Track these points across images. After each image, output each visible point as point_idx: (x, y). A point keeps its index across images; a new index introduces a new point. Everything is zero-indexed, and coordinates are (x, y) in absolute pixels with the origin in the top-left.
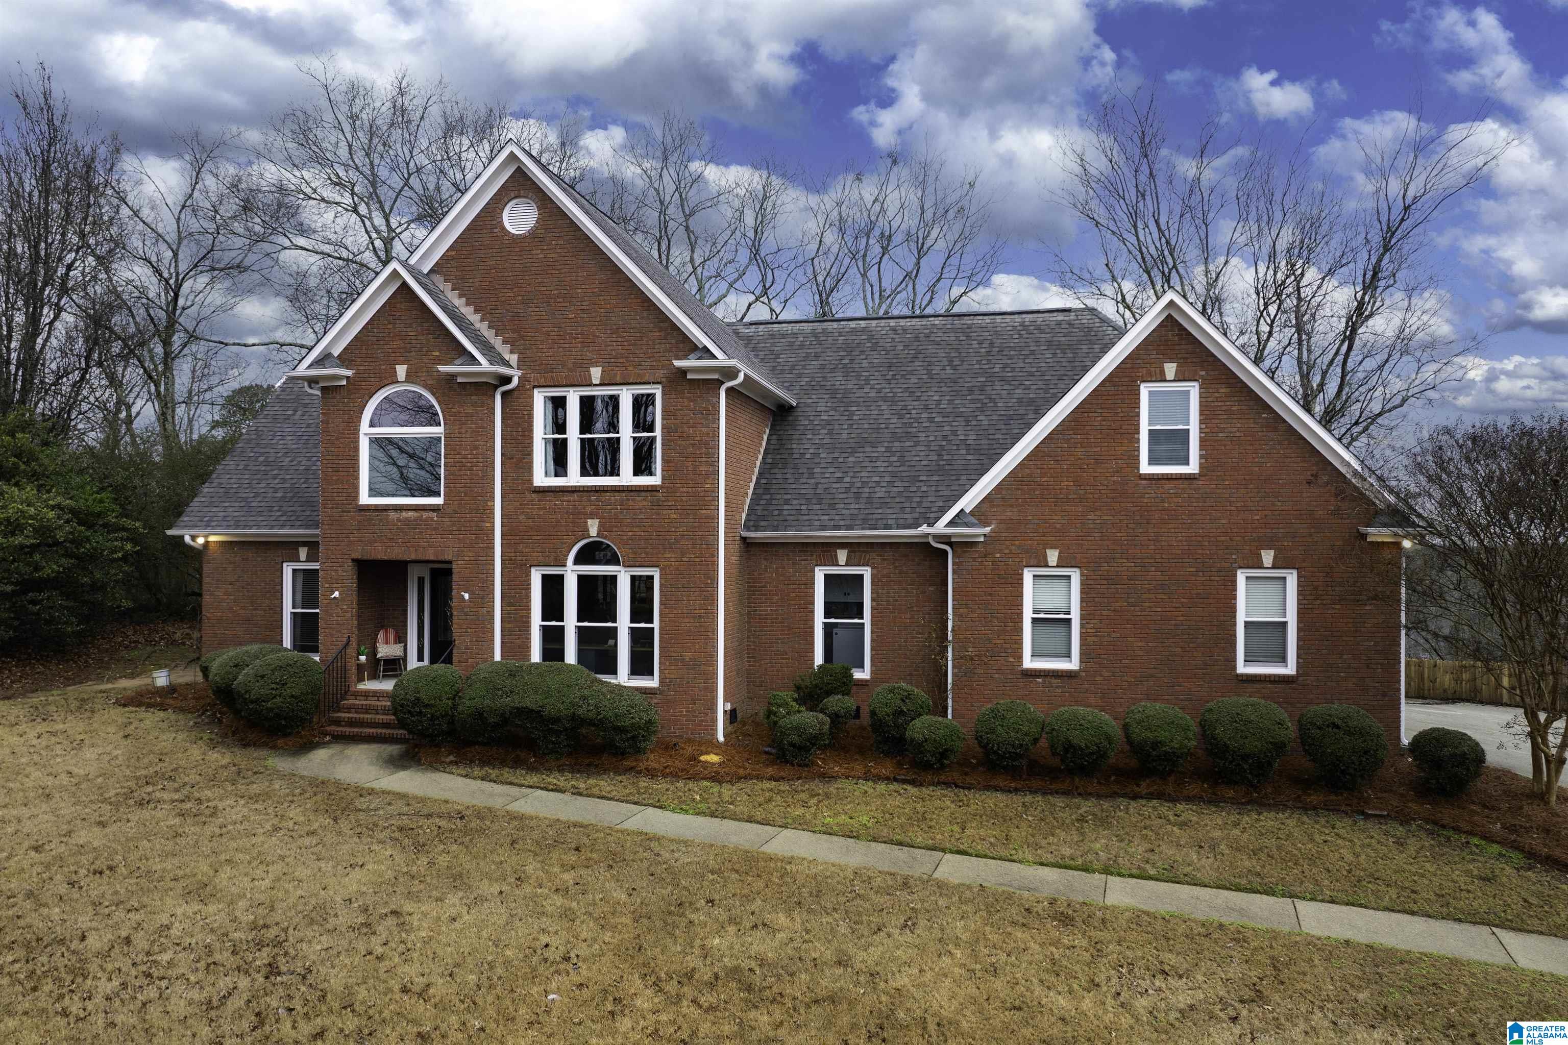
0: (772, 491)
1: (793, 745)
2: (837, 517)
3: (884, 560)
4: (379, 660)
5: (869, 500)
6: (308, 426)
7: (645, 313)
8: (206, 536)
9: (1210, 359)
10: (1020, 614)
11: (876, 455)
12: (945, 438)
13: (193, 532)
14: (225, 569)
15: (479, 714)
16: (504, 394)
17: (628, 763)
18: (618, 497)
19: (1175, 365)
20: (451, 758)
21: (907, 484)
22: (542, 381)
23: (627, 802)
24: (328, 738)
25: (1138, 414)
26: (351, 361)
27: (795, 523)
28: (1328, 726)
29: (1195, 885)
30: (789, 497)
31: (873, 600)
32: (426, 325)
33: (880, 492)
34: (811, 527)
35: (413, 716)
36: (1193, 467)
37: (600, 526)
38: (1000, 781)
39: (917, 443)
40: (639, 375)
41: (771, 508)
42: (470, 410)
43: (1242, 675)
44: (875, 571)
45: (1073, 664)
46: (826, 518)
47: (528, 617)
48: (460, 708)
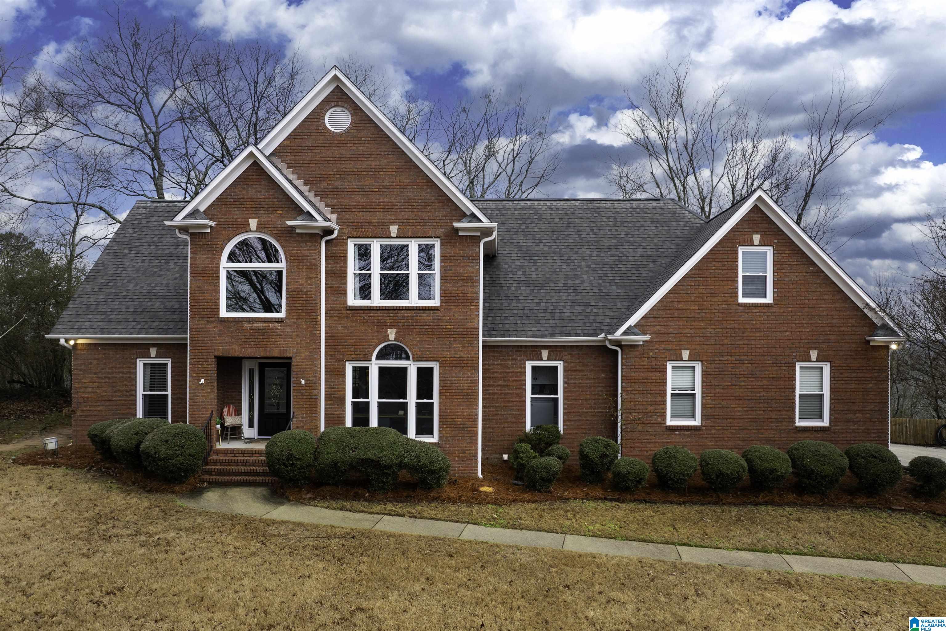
0: (494, 311)
1: (542, 479)
2: (542, 329)
3: (572, 357)
4: (227, 428)
5: (561, 318)
6: (143, 261)
7: (429, 190)
8: (75, 340)
9: (780, 233)
10: (665, 391)
11: (558, 288)
12: (600, 278)
13: (67, 336)
14: (91, 363)
15: (335, 464)
16: (327, 242)
17: (433, 494)
18: (409, 314)
19: (759, 236)
20: (309, 495)
21: (583, 308)
22: (355, 234)
23: (451, 521)
24: (206, 484)
25: (737, 266)
26: (213, 215)
27: (515, 332)
28: (869, 457)
29: (833, 557)
30: (507, 315)
31: (565, 382)
32: (272, 192)
33: (567, 313)
34: (526, 335)
35: (286, 466)
36: (769, 299)
37: (396, 333)
38: (672, 497)
39: (583, 281)
40: (424, 231)
41: (496, 322)
42: (306, 252)
43: (799, 427)
44: (566, 364)
45: (697, 422)
46: (535, 329)
47: (344, 396)
48: (320, 460)
